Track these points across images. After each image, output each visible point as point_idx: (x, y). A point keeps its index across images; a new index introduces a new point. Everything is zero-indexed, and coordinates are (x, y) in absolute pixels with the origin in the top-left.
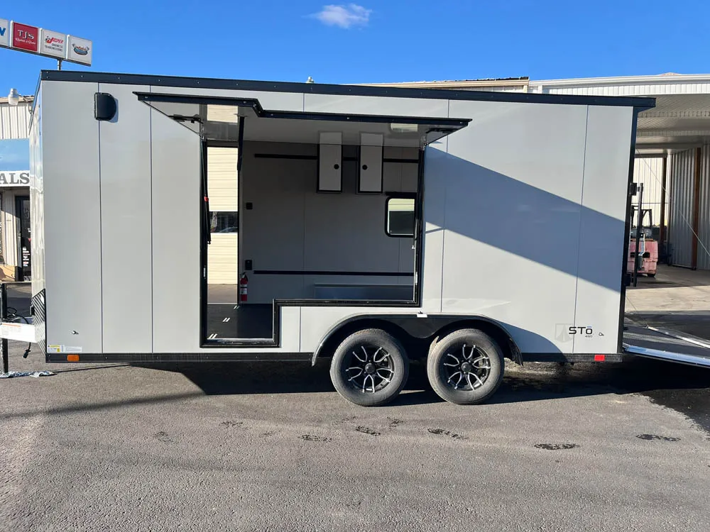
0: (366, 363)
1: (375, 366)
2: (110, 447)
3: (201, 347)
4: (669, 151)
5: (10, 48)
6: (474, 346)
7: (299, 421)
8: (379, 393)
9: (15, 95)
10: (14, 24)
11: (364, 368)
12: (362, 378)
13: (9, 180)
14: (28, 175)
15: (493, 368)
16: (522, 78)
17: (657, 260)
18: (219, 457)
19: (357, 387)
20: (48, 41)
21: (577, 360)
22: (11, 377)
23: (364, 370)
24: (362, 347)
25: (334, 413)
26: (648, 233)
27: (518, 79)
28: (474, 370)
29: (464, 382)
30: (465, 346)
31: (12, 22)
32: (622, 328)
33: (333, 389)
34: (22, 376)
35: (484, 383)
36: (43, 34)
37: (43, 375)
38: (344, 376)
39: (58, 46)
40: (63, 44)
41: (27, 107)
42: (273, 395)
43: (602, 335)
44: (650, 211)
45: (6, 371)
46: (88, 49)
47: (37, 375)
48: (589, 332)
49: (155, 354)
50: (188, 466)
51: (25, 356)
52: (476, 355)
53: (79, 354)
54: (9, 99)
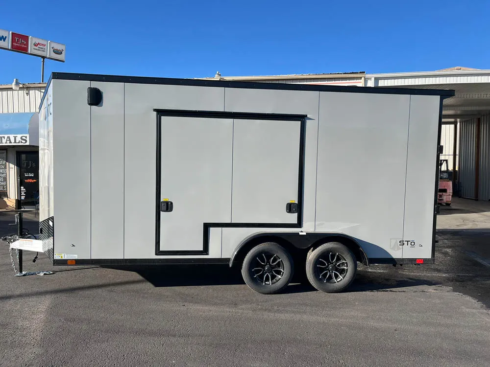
0: (265, 265)
1: (272, 267)
2: (98, 322)
3: (156, 255)
4: (458, 120)
5: (9, 50)
6: (337, 254)
7: (222, 304)
8: (274, 285)
9: (17, 84)
10: (13, 33)
11: (264, 268)
12: (262, 275)
13: (13, 141)
14: (26, 137)
15: (349, 269)
16: (360, 73)
17: (451, 194)
18: (172, 328)
19: (259, 281)
20: (36, 45)
21: (405, 263)
22: (24, 275)
23: (264, 270)
24: (263, 255)
25: (244, 299)
26: (445, 175)
27: (358, 73)
28: (337, 270)
29: (330, 277)
30: (331, 253)
31: (11, 32)
32: (435, 241)
33: (243, 283)
34: (32, 274)
35: (343, 278)
36: (32, 41)
37: (46, 274)
38: (251, 274)
39: (42, 48)
40: (45, 47)
41: (25, 91)
42: (202, 287)
43: (422, 246)
44: (447, 161)
45: (21, 272)
46: (63, 50)
47: (42, 274)
48: (413, 244)
49: (125, 259)
50: (152, 334)
51: (34, 261)
52: (338, 259)
53: (75, 260)
54: (13, 86)
